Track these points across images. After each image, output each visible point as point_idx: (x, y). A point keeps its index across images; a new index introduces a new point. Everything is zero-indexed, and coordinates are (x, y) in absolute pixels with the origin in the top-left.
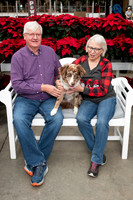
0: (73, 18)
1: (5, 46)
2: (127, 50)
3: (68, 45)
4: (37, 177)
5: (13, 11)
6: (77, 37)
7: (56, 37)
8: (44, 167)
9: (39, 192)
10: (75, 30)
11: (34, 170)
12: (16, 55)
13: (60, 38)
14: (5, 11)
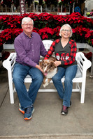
0: (49, 15)
1: (6, 33)
2: (84, 36)
3: (46, 33)
4: (27, 114)
5: (9, 11)
6: (52, 27)
7: (38, 27)
8: (32, 108)
9: (29, 123)
10: (51, 23)
11: (26, 110)
12: (18, 38)
13: (41, 28)
14: (4, 12)
